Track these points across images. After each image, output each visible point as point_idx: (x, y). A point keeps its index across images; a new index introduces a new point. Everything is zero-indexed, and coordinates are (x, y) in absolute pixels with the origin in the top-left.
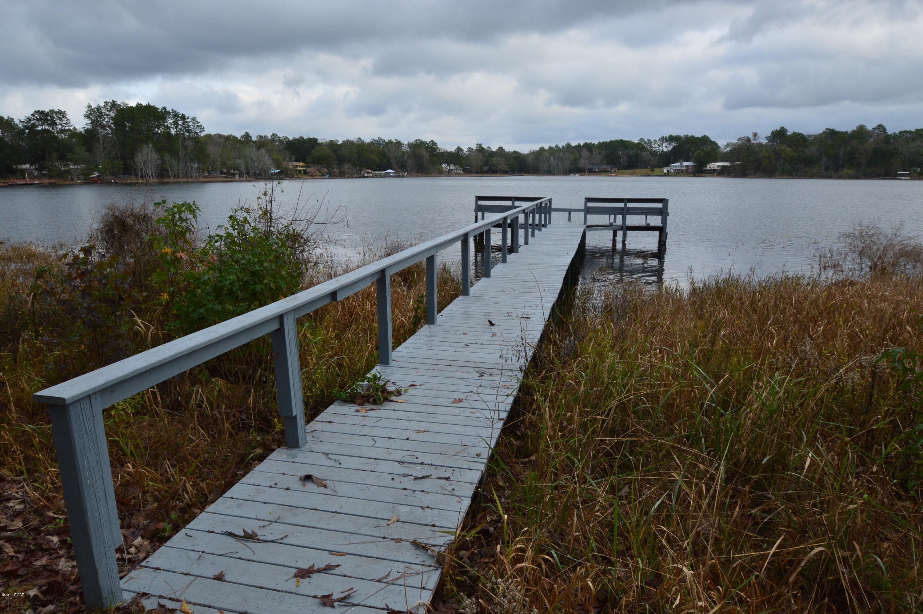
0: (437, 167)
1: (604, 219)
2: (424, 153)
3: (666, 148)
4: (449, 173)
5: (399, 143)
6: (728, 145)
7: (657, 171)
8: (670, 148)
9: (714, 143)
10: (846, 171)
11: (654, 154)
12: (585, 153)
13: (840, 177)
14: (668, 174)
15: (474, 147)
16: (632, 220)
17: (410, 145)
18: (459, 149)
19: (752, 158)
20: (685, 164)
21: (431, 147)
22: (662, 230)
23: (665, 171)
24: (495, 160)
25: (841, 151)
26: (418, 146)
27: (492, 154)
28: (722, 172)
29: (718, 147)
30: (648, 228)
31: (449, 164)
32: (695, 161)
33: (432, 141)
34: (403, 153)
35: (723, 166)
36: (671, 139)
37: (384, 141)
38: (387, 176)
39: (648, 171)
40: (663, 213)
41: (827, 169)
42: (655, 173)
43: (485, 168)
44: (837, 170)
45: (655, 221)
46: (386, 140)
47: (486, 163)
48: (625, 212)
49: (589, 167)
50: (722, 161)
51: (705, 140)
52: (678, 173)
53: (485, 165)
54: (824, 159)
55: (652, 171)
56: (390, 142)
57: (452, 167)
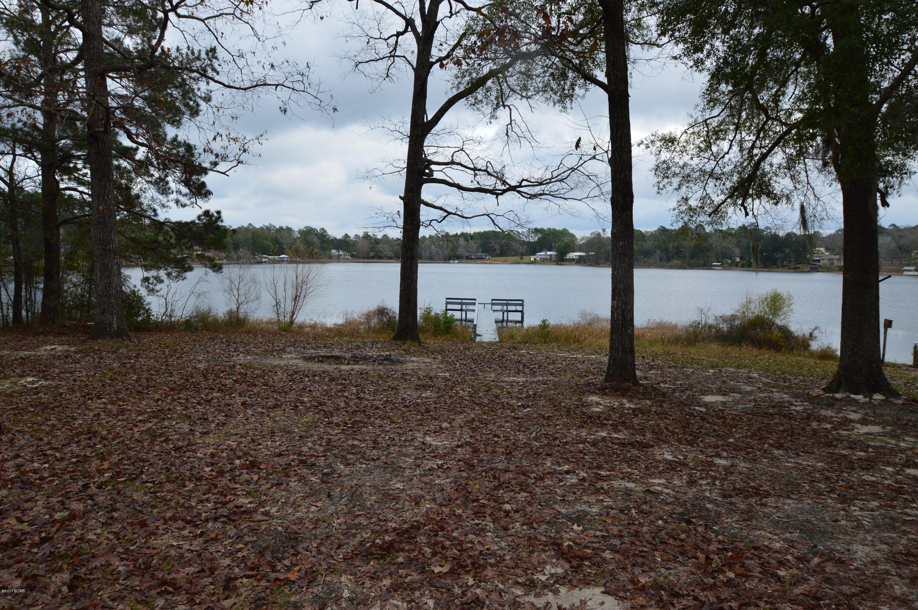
0: (328, 253)
1: (499, 308)
2: (315, 240)
3: (533, 239)
4: (338, 259)
5: (289, 230)
6: (583, 239)
7: (526, 258)
8: (536, 239)
9: (573, 236)
10: (675, 262)
11: (523, 243)
12: (462, 242)
13: (671, 267)
14: (535, 262)
15: (361, 234)
16: (511, 308)
17: (300, 232)
18: (347, 236)
19: (602, 250)
20: (549, 253)
21: (322, 236)
22: (522, 312)
23: (532, 259)
24: (380, 246)
25: (671, 246)
26: (308, 233)
27: (377, 241)
28: (580, 261)
29: (576, 239)
30: (516, 311)
31: (338, 249)
32: (557, 251)
33: (323, 229)
34: (295, 240)
35: (580, 256)
36: (537, 231)
37: (275, 227)
38: (281, 261)
39: (517, 258)
40: (522, 305)
41: (661, 260)
42: (523, 261)
43: (372, 254)
44: (668, 260)
45: (519, 308)
46: (277, 227)
47: (372, 249)
48: (507, 305)
49: (467, 254)
50: (580, 251)
51: (564, 233)
52: (544, 261)
53: (372, 251)
54: (658, 252)
55: (521, 258)
56: (281, 228)
57: (341, 253)
